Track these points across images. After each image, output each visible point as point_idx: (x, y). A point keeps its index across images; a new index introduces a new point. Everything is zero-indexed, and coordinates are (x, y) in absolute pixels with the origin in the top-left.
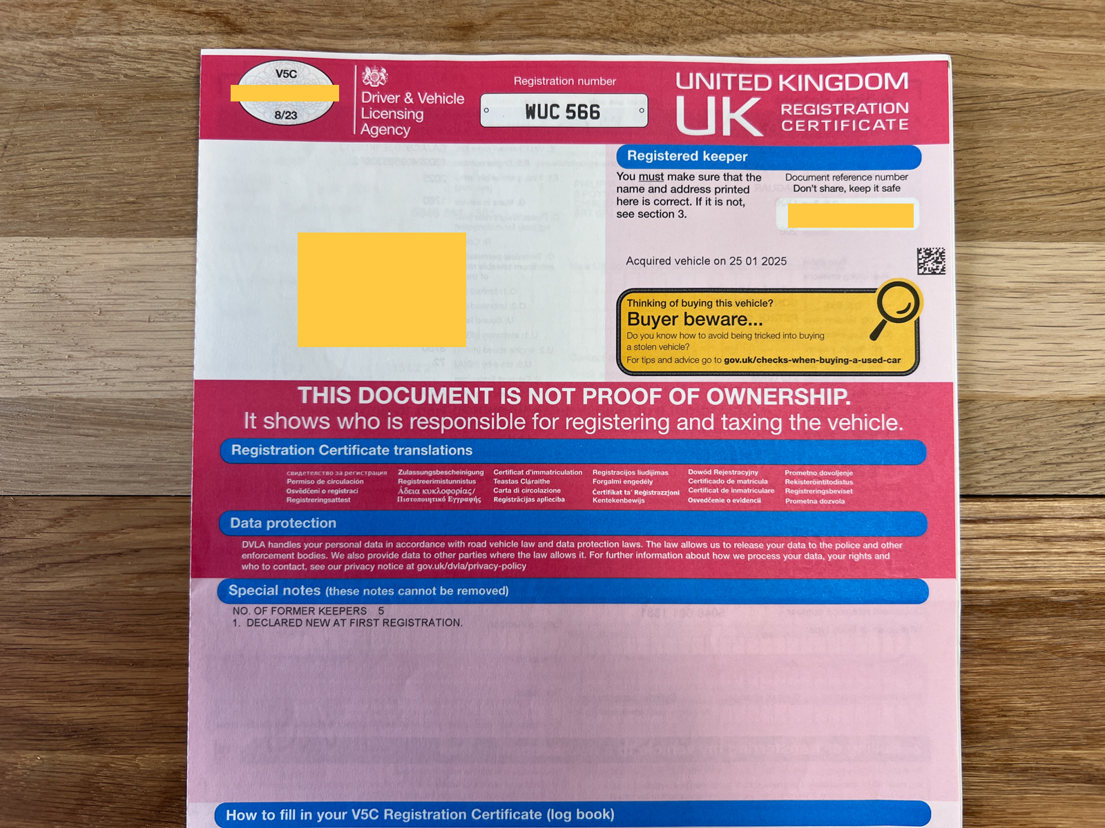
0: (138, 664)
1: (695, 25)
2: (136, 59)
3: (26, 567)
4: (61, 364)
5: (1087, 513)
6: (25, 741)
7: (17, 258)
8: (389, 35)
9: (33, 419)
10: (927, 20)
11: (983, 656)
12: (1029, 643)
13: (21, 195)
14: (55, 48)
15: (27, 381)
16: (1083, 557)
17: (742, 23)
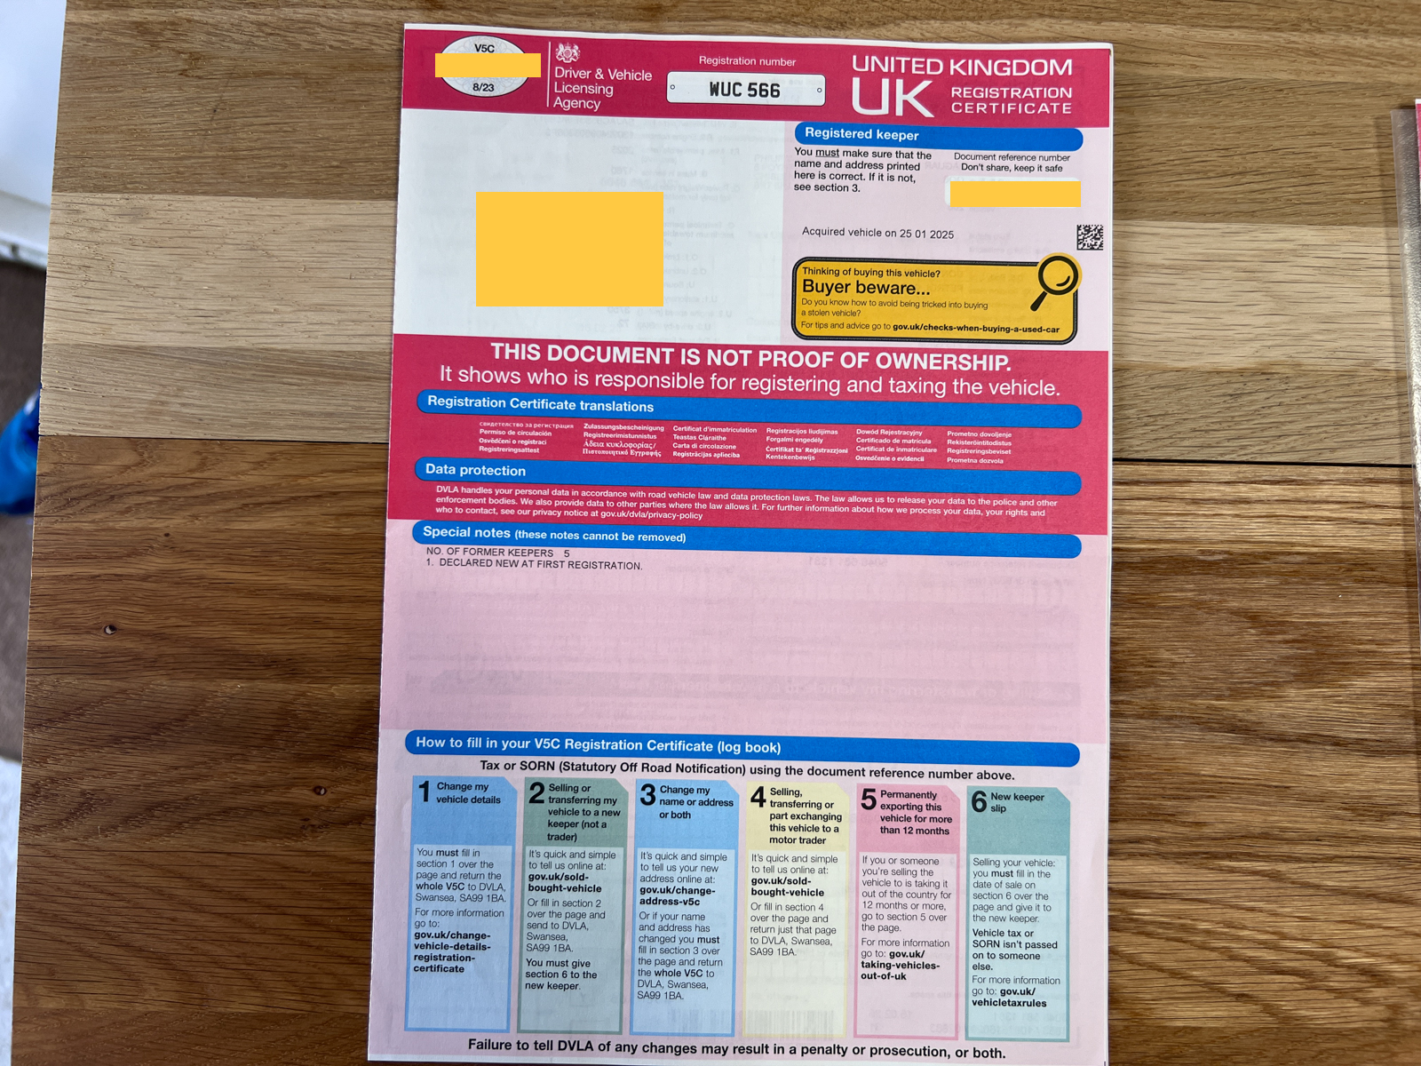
0: (335, 599)
1: (872, 11)
2: (341, 31)
3: (230, 507)
4: (267, 317)
5: (1233, 478)
6: (226, 671)
7: (227, 216)
8: (581, 14)
9: (240, 368)
10: (1093, 10)
11: (1133, 610)
12: (1175, 599)
13: (230, 157)
14: (262, 18)
15: (235, 333)
16: (1229, 519)
17: (917, 10)
